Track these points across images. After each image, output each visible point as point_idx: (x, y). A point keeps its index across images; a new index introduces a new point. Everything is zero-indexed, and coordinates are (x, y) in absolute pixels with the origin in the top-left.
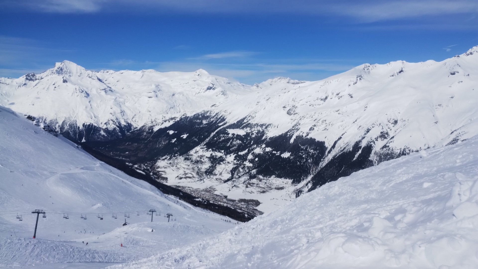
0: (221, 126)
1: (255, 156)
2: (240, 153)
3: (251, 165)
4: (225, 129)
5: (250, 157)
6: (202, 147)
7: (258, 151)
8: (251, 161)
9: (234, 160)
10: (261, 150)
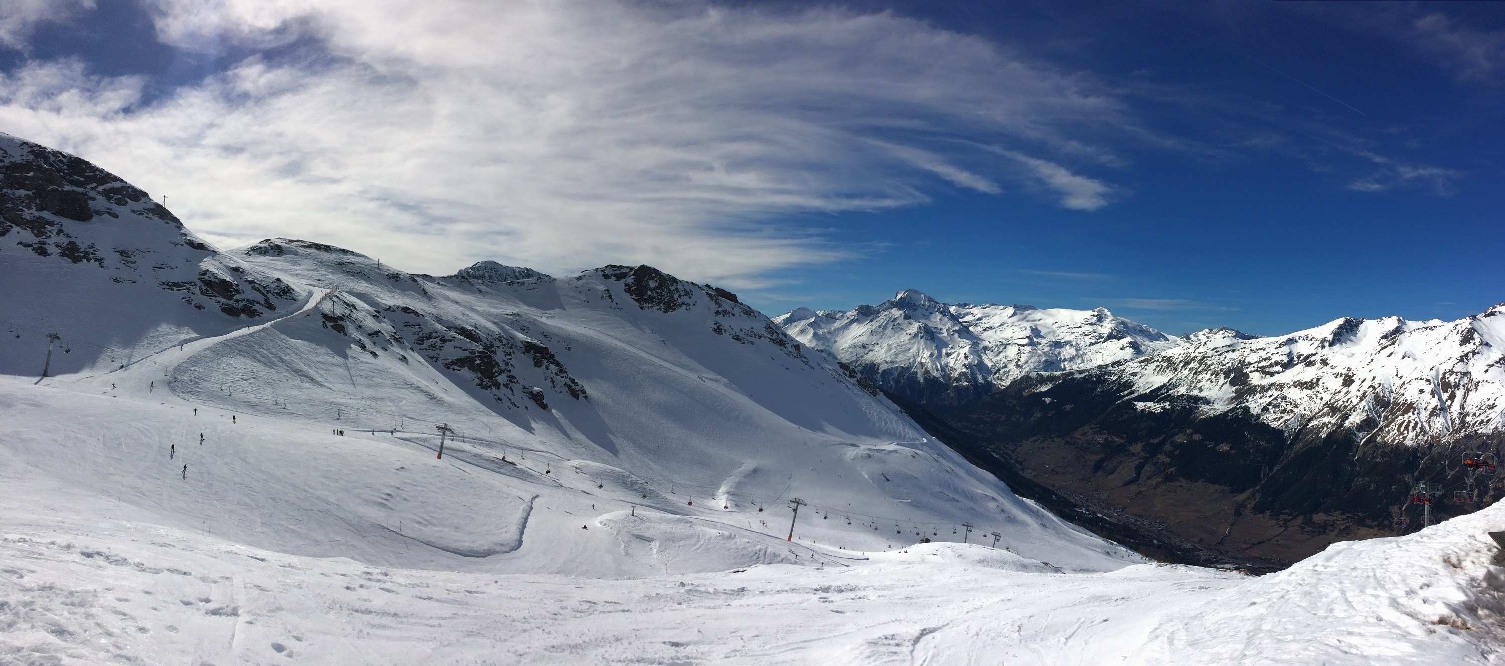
0: (1125, 396)
1: (1174, 445)
2: (1151, 441)
3: (1168, 460)
4: (1130, 401)
5: (1167, 447)
6: (1093, 426)
7: (1180, 439)
8: (1169, 454)
9: (1142, 450)
10: (1185, 437)
